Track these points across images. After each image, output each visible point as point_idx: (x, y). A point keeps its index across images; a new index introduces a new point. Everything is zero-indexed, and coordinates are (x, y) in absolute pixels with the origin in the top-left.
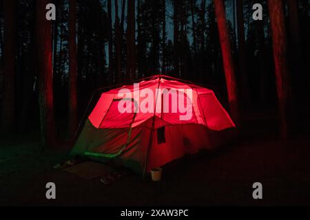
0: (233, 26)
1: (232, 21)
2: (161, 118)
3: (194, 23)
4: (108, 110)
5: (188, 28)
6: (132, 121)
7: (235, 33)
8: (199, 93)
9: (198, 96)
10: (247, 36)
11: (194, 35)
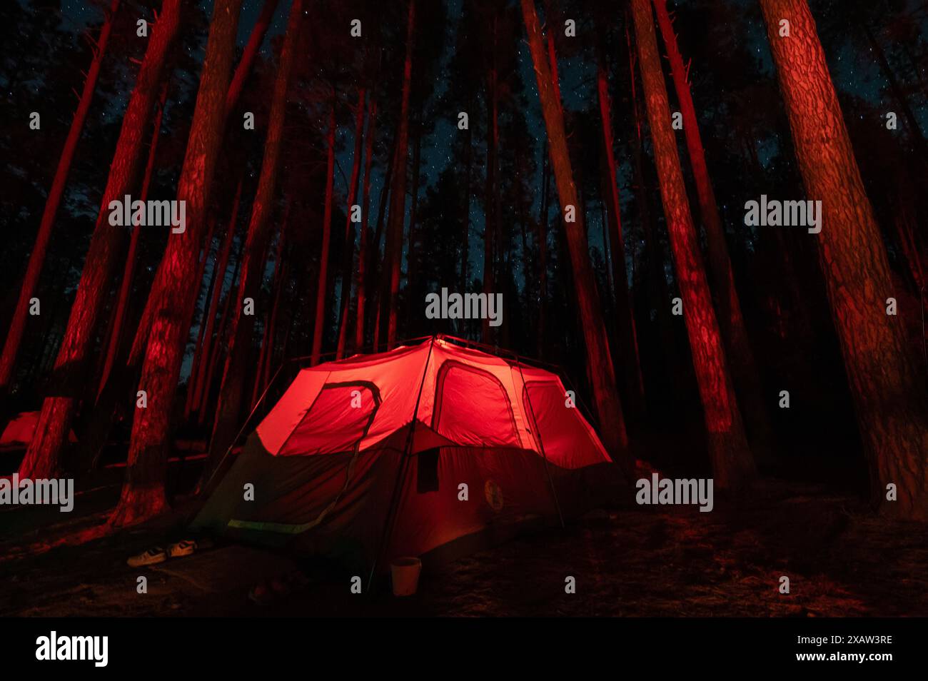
0: (603, 259)
1: (601, 249)
2: (432, 428)
3: (526, 248)
4: (309, 410)
5: (514, 256)
6: (360, 435)
7: (607, 272)
8: (527, 378)
9: (525, 384)
10: (633, 279)
11: (526, 272)
